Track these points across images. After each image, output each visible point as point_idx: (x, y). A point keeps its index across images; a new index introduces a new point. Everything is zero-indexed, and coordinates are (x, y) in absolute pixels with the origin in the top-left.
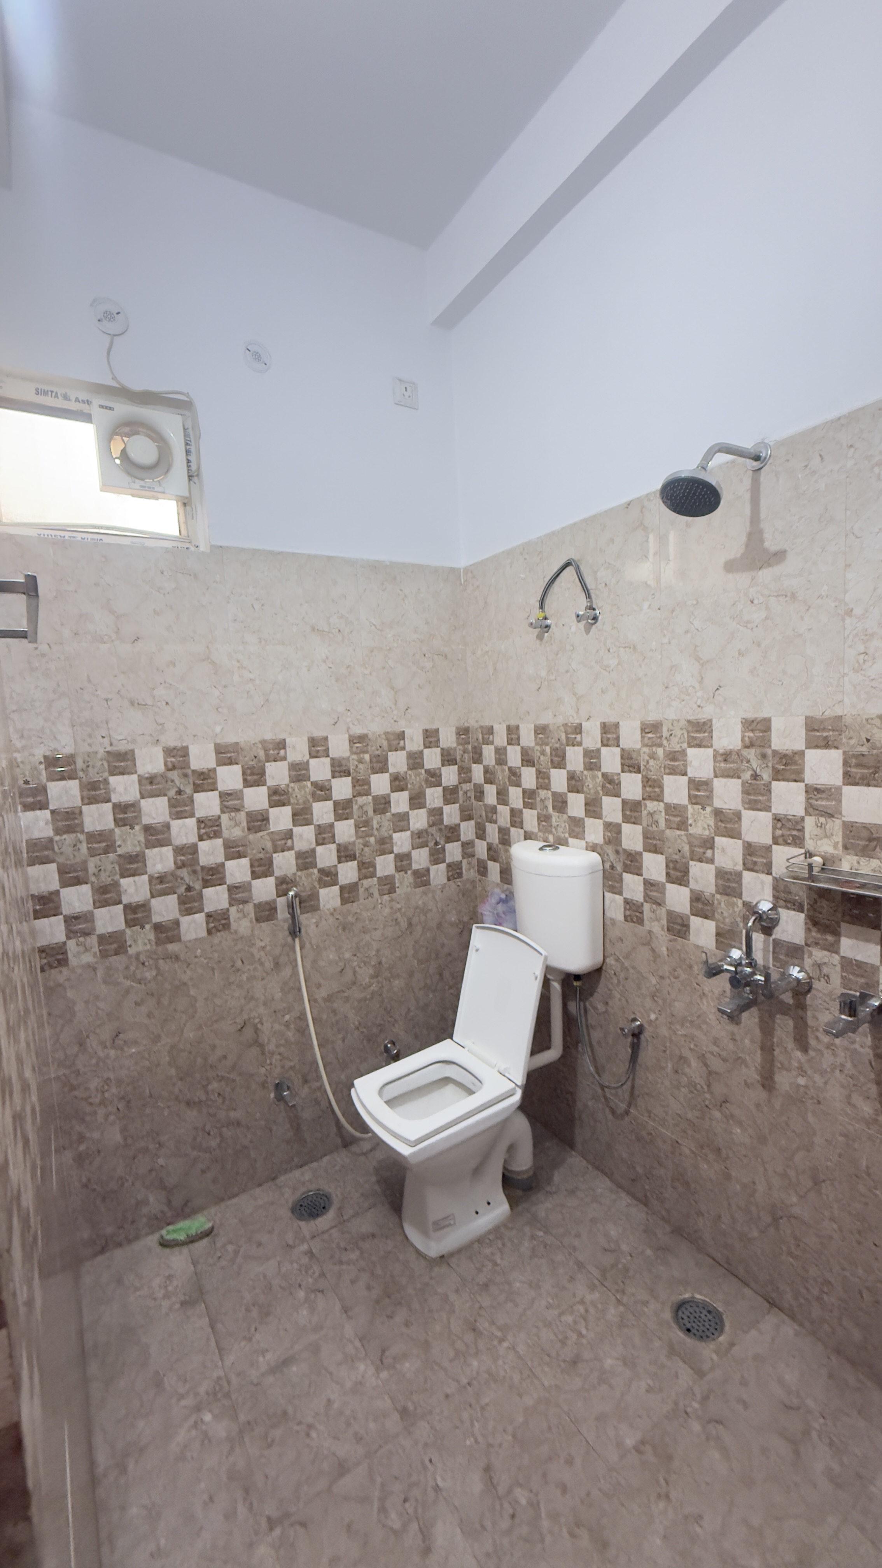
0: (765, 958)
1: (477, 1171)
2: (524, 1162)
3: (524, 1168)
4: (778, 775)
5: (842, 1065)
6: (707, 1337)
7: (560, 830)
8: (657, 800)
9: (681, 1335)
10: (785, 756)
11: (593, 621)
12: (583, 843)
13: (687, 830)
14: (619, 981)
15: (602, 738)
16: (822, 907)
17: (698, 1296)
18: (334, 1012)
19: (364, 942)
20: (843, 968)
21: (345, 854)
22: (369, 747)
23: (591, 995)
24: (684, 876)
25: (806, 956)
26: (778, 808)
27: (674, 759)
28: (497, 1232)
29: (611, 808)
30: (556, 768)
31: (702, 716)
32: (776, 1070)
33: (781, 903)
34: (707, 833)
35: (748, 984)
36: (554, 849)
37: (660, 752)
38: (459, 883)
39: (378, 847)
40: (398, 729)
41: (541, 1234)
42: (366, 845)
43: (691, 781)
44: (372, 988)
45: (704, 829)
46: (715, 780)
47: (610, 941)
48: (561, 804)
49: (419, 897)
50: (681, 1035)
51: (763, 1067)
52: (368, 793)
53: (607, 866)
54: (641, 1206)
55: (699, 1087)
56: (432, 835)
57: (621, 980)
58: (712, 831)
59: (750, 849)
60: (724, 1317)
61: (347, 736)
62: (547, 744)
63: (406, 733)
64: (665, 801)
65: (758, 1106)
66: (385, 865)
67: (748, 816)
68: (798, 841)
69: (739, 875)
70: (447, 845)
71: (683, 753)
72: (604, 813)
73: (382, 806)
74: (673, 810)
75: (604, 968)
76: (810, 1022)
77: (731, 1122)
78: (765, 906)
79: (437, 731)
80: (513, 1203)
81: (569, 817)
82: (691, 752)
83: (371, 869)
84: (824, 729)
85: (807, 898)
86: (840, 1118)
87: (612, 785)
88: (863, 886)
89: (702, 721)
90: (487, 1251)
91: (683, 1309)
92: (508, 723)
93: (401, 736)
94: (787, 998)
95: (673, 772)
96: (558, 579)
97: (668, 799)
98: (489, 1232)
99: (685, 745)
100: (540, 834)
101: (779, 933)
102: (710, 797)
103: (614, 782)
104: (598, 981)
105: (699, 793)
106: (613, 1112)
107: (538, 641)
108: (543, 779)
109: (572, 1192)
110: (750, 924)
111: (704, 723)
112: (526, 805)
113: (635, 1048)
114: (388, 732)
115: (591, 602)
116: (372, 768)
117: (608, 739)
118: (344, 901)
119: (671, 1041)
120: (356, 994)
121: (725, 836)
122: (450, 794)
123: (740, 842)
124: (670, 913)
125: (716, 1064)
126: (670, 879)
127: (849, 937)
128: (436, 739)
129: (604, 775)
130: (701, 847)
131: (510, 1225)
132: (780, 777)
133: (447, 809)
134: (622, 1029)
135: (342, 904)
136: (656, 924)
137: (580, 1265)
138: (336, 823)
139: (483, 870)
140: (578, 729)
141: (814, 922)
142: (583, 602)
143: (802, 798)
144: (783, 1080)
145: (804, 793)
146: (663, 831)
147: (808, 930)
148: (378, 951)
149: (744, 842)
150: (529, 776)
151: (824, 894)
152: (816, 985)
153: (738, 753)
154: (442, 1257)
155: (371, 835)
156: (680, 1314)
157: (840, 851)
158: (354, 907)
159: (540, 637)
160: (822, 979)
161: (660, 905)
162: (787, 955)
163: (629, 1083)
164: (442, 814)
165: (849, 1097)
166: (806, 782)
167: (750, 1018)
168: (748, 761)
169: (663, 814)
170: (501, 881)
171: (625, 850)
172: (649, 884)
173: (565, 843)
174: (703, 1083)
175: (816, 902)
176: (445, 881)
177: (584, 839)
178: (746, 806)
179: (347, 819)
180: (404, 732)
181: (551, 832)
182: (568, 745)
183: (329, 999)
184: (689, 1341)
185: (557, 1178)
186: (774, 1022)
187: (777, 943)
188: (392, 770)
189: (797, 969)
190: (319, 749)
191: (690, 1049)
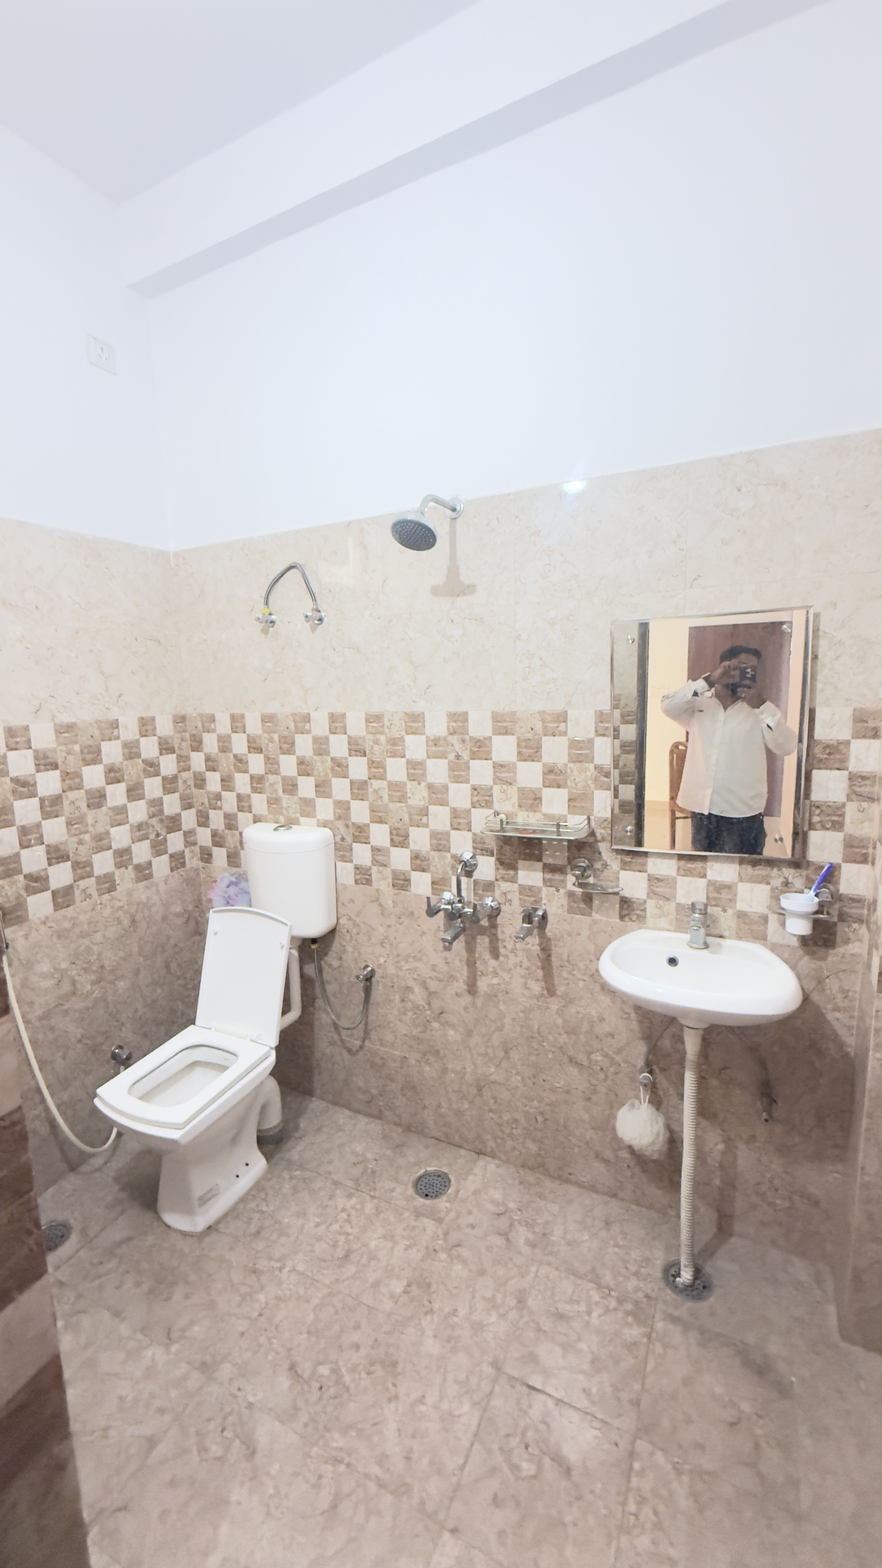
0: (469, 896)
1: (234, 1141)
2: (274, 1119)
3: (275, 1124)
4: (474, 756)
5: (521, 962)
6: (441, 1194)
7: (291, 811)
8: (381, 779)
9: (422, 1200)
10: (479, 740)
11: (319, 622)
12: (314, 821)
13: (406, 802)
14: (351, 937)
15: (330, 726)
16: (506, 851)
17: (429, 1169)
18: (52, 1029)
19: (83, 948)
20: (521, 893)
21: (56, 855)
22: (79, 738)
23: (326, 954)
24: (405, 840)
25: (496, 888)
26: (475, 780)
27: (394, 744)
28: (258, 1187)
29: (340, 788)
30: (284, 754)
31: (417, 709)
32: (478, 977)
33: (479, 851)
34: (422, 803)
35: (460, 916)
36: (287, 829)
37: (383, 739)
38: (183, 873)
39: (94, 844)
40: (112, 717)
41: (298, 1173)
42: (81, 842)
43: (409, 762)
44: (95, 995)
45: (420, 800)
46: (428, 761)
47: (343, 904)
48: (291, 787)
49: (142, 893)
50: (407, 970)
51: (468, 978)
52: (80, 787)
53: (338, 839)
54: (377, 1121)
55: (421, 1008)
56: (153, 826)
57: (353, 935)
58: (427, 801)
59: (455, 814)
60: (450, 1176)
61: (52, 725)
62: (275, 732)
63: (119, 721)
64: (388, 779)
65: (465, 1008)
66: (103, 863)
67: (453, 787)
68: (488, 804)
69: (448, 834)
70: (169, 836)
71: (402, 739)
72: (334, 793)
73: (97, 800)
74: (395, 787)
75: (337, 929)
76: (500, 936)
77: (447, 1027)
78: (467, 856)
79: (153, 719)
80: (268, 1157)
81: (300, 798)
82: (408, 738)
83: (88, 869)
84: (505, 721)
85: (497, 845)
86: (520, 1000)
87: (340, 768)
88: (534, 832)
89: (417, 713)
90: (253, 1205)
91: (420, 1183)
92: (232, 712)
93: (115, 725)
94: (485, 922)
95: (394, 755)
96: (282, 579)
97: (390, 777)
98: (252, 1189)
99: (403, 733)
100: (271, 816)
101: (477, 875)
102: (424, 775)
103: (342, 766)
104: (332, 942)
105: (415, 772)
106: (349, 1051)
107: (263, 635)
108: (272, 765)
109: (319, 1130)
110: (459, 870)
111: (418, 715)
112: (255, 790)
113: (368, 991)
114: (100, 721)
115: (316, 604)
116: (84, 760)
117: (336, 728)
118: (57, 906)
119: (398, 976)
120: (78, 1004)
121: (436, 805)
122: (170, 785)
123: (448, 808)
124: (394, 872)
125: (433, 985)
126: (393, 844)
127: (523, 870)
128: (152, 727)
129: (332, 759)
130: (418, 815)
131: (269, 1176)
132: (476, 757)
133: (167, 799)
134: (358, 977)
135: (55, 910)
136: (382, 882)
137: (336, 1183)
138: (43, 822)
139: (206, 856)
140: (307, 718)
141: (501, 862)
142: (310, 604)
143: (490, 772)
144: (483, 984)
145: (492, 768)
146: (386, 805)
147: (497, 869)
148: (99, 954)
149: (451, 808)
150: (256, 763)
151: (507, 840)
152: (503, 908)
153: (445, 739)
154: (210, 1227)
155: (86, 832)
156: (419, 1187)
157: (516, 809)
158: (70, 912)
159: (265, 632)
160: (507, 904)
161: (385, 866)
162: (483, 890)
163: (363, 1022)
164: (162, 804)
165: (526, 983)
166: (493, 760)
167: (459, 945)
168: (452, 746)
169: (387, 790)
170: (229, 865)
171: (354, 824)
172: (376, 850)
173: (297, 822)
174: (424, 1004)
175: (502, 847)
176: (168, 871)
177: (315, 817)
178: (452, 780)
179: (57, 816)
180: (117, 720)
181: (282, 814)
182: (297, 733)
183: (45, 1017)
184: (427, 1202)
185: (303, 1123)
186: (476, 942)
187: (476, 883)
188: (106, 760)
189: (491, 899)
190: (18, 740)
191: (415, 979)
